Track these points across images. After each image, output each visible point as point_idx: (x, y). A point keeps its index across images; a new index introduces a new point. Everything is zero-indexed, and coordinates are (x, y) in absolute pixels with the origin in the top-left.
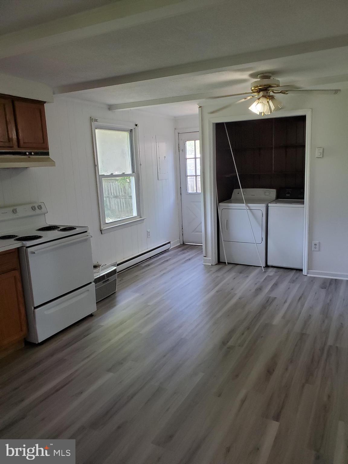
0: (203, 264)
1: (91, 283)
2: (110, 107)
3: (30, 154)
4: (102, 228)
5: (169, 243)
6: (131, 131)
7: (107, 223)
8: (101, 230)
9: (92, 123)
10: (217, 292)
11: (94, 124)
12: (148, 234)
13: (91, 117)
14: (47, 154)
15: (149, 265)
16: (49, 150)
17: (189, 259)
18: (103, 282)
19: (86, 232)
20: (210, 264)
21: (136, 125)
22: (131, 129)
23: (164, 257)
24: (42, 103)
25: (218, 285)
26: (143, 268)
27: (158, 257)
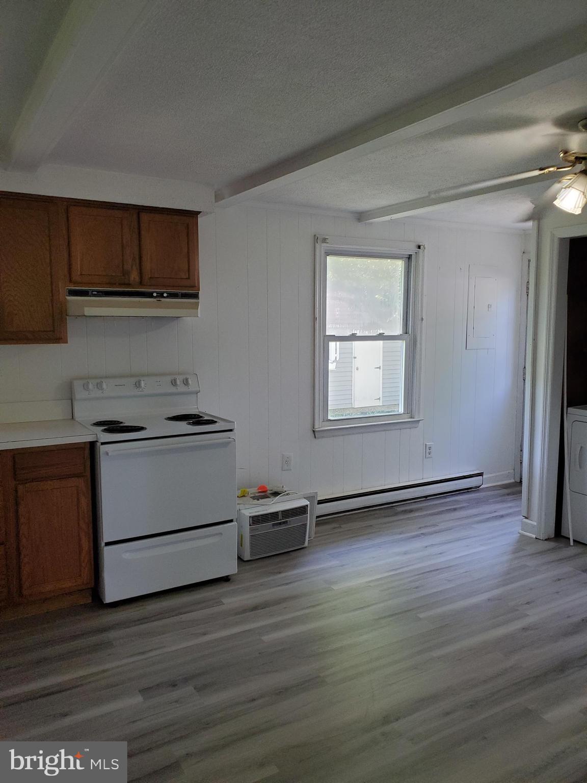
0: (519, 533)
1: (231, 521)
2: (361, 216)
3: (161, 295)
4: (316, 426)
5: (481, 474)
6: (409, 258)
7: (331, 420)
8: (314, 431)
9: (317, 246)
10: (489, 600)
11: (321, 248)
12: (428, 451)
13: (315, 235)
14: (196, 296)
15: (411, 511)
16: (199, 290)
17: (502, 516)
18: (274, 525)
19: (231, 430)
20: (534, 536)
21: (419, 247)
22: (410, 255)
23: (456, 501)
24: (194, 215)
25: (507, 584)
26: (396, 514)
27: (446, 498)
